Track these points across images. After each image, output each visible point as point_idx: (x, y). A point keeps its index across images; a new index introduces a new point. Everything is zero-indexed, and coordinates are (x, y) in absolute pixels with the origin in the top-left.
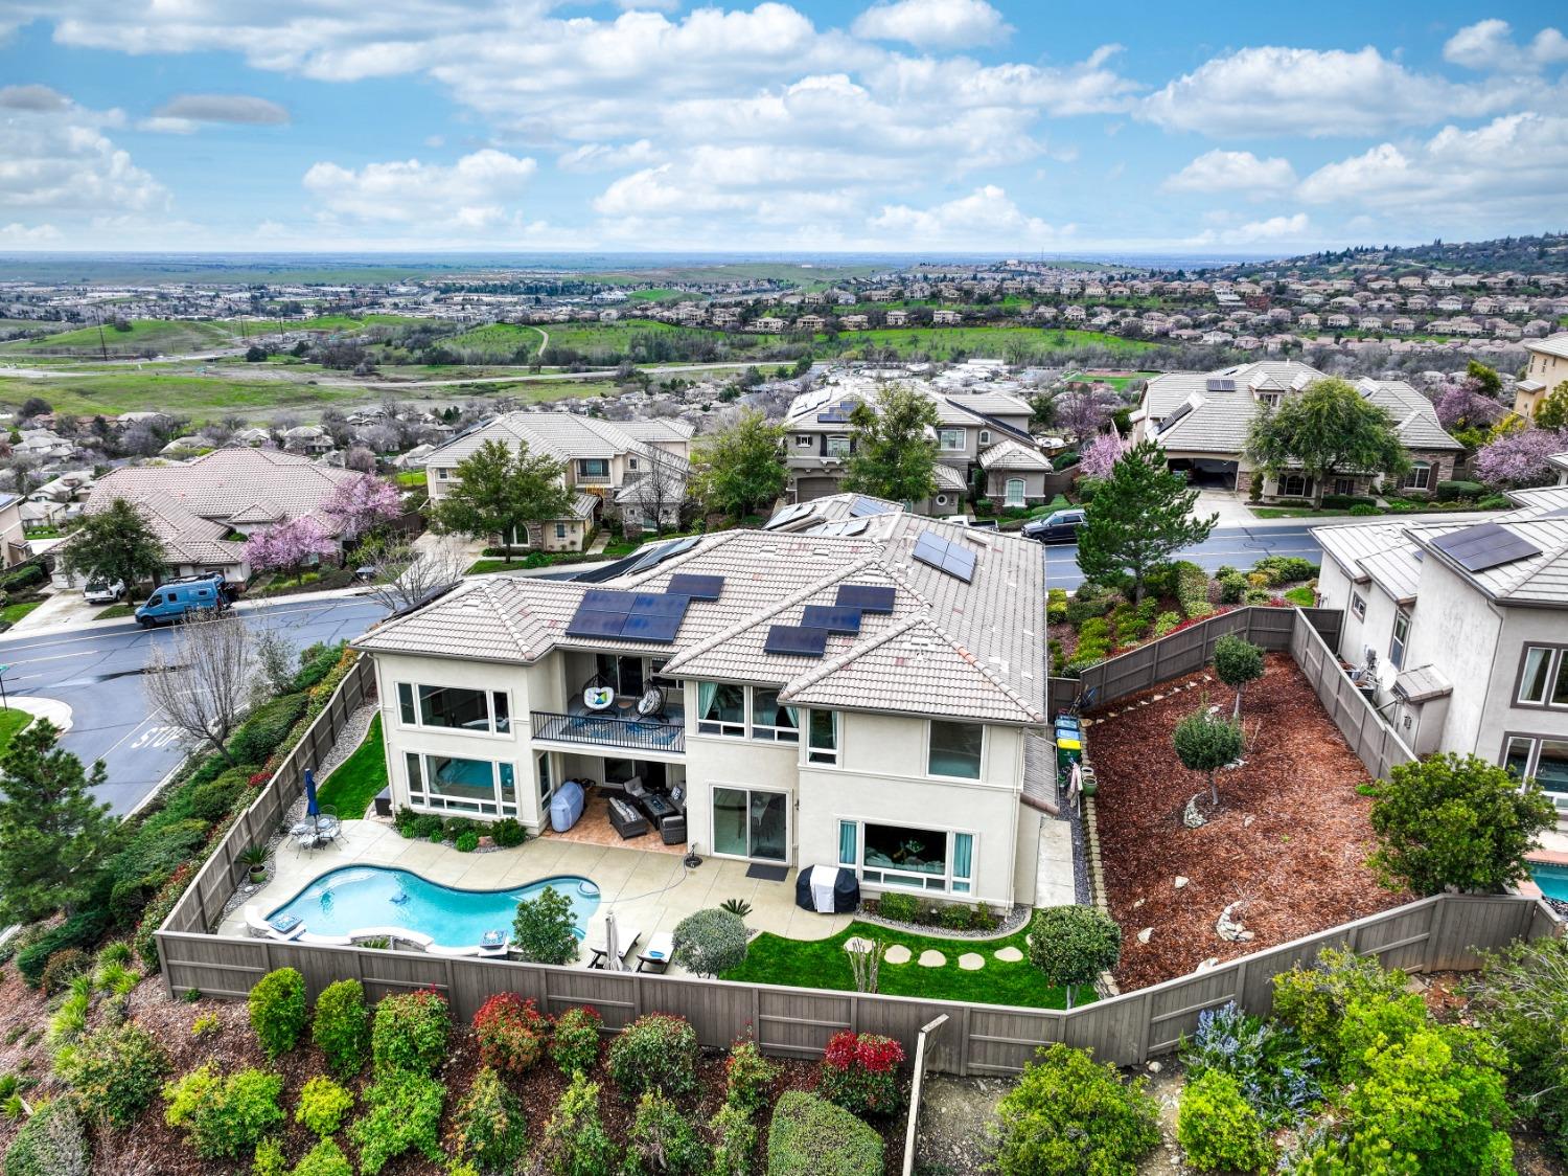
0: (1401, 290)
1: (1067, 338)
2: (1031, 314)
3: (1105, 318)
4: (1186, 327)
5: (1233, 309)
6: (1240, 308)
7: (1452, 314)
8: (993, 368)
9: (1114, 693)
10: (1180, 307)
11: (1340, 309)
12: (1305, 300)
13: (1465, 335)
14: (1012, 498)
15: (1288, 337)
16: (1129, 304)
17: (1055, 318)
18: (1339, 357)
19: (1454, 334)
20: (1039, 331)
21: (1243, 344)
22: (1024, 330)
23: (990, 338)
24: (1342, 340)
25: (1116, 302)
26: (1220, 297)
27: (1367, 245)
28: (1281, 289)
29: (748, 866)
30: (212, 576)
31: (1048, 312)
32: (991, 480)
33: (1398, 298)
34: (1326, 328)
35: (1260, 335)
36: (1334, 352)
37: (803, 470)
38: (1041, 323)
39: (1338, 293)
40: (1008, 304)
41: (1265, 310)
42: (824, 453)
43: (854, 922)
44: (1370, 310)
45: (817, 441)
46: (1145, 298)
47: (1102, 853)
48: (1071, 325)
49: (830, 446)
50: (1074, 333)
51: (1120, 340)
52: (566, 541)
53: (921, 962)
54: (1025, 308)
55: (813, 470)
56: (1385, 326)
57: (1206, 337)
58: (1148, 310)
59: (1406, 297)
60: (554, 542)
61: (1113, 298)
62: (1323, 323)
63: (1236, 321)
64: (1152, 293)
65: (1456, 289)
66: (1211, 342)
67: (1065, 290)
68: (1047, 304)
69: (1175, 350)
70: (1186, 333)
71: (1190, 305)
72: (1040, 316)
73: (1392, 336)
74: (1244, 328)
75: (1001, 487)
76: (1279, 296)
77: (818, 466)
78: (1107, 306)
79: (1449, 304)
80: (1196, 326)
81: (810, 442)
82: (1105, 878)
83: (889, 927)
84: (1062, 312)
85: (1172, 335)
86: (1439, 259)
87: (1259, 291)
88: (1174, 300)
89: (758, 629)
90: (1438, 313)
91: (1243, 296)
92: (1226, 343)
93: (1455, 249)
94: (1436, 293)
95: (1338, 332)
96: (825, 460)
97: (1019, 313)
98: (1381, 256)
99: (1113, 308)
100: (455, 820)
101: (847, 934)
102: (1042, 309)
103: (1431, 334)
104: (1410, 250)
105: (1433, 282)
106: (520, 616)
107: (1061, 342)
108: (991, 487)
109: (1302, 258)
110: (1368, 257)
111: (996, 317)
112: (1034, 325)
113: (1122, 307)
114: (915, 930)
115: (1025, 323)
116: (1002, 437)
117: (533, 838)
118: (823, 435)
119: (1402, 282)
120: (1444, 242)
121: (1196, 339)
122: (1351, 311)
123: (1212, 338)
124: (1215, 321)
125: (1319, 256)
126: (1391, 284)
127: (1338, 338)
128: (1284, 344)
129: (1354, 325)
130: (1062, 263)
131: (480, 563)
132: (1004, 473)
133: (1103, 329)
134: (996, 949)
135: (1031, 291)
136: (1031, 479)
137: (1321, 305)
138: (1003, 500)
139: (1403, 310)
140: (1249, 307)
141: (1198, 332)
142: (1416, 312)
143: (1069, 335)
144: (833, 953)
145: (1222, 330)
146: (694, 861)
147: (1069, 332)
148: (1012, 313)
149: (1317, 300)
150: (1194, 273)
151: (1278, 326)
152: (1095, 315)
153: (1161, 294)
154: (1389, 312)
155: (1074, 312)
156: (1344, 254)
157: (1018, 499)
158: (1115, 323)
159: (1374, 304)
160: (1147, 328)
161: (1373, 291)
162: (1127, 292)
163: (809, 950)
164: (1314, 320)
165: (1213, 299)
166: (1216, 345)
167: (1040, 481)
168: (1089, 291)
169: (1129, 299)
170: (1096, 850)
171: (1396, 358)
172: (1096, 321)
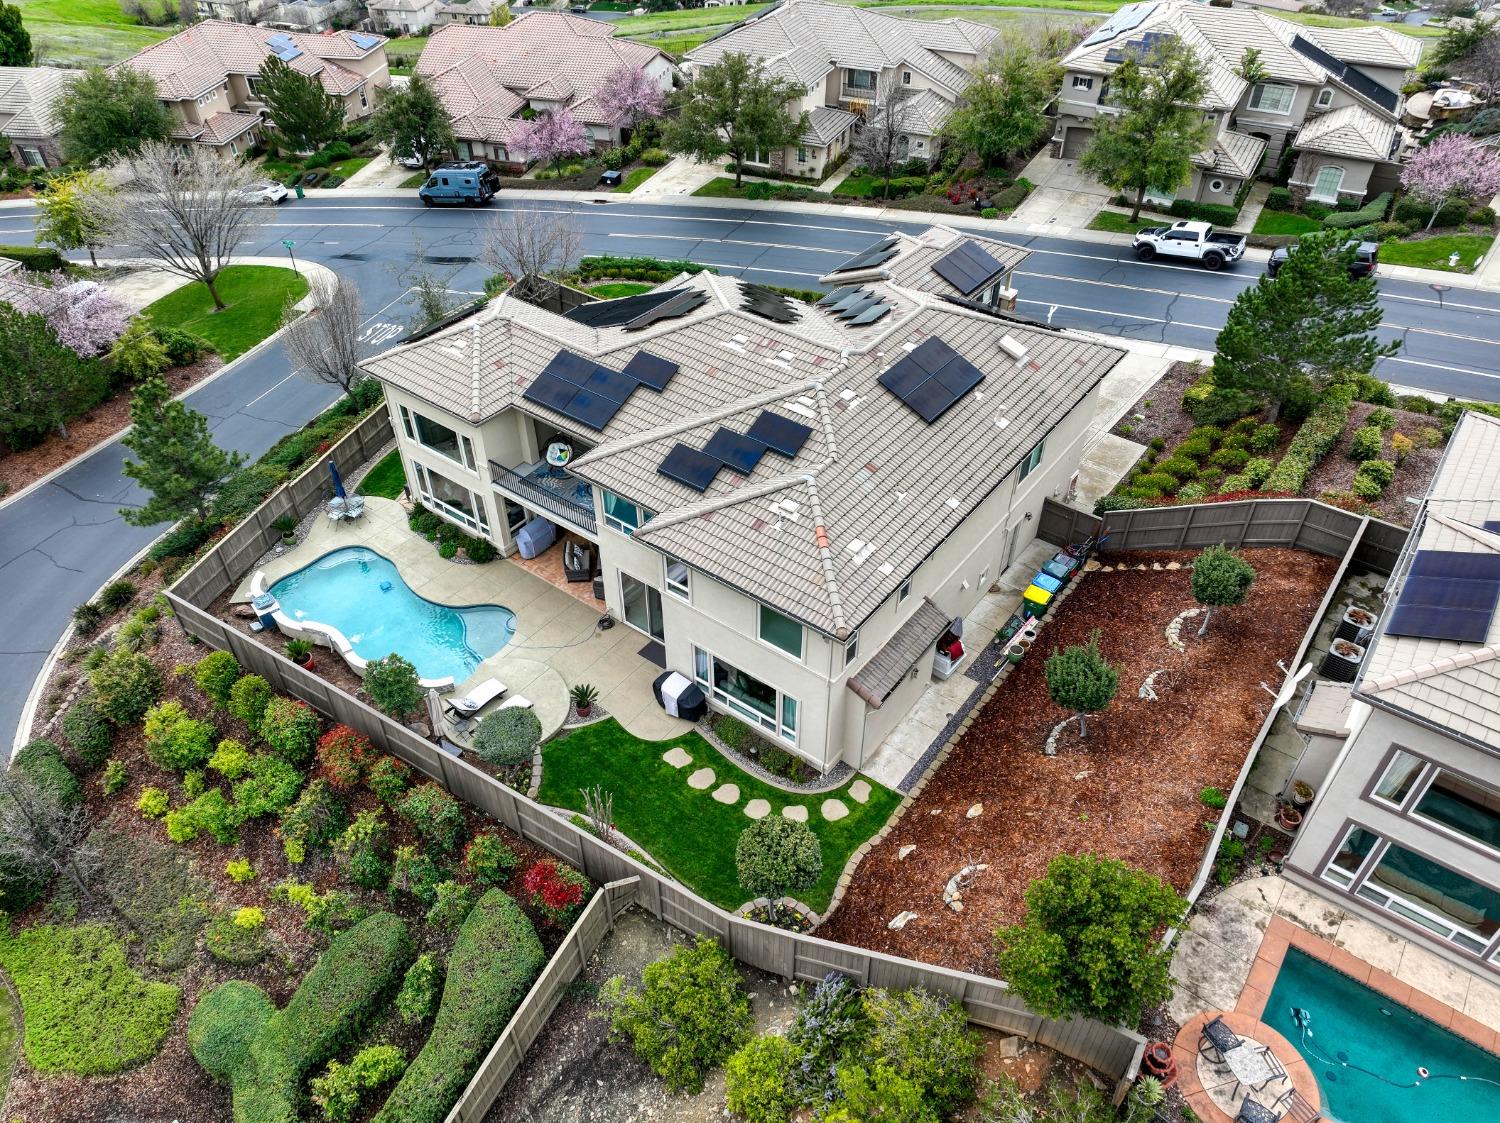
9: (1137, 544)
14: (1321, 190)
29: (646, 642)
30: (477, 166)
32: (1299, 163)
37: (1075, 117)
42: (1101, 102)
43: (693, 733)
45: (1097, 85)
47: (962, 737)
52: (805, 167)
53: (716, 795)
55: (1085, 119)
60: (795, 166)
75: (1311, 173)
77: (1092, 115)
81: (1089, 85)
82: (942, 767)
83: (717, 747)
89: (655, 447)
100: (451, 526)
101: (675, 743)
106: (494, 367)
108: (1297, 172)
114: (734, 759)
116: (1350, 101)
117: (502, 558)
118: (1106, 78)
131: (719, 180)
132: (1321, 157)
134: (789, 804)
136: (1353, 168)
138: (1309, 189)
144: (649, 760)
146: (607, 623)
157: (1328, 192)
163: (630, 749)
167: (1366, 173)
170: (962, 730)
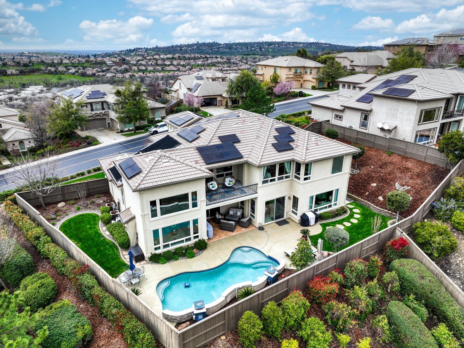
0: (155, 59)
1: (62, 77)
2: (46, 70)
3: (73, 70)
4: (99, 72)
5: (112, 66)
6: (114, 65)
7: (169, 65)
8: (40, 89)
10: (96, 66)
11: (141, 65)
12: (131, 62)
13: (173, 71)
14: (157, 117)
15: (130, 73)
16: (79, 65)
17: (56, 71)
18: (146, 78)
19: (171, 71)
20: (51, 76)
21: (119, 76)
22: (45, 75)
23: (33, 79)
24: (145, 73)
25: (75, 65)
26: (107, 62)
27: (139, 47)
28: (124, 60)
29: (275, 224)
31: (53, 69)
33: (155, 61)
34: (140, 71)
35: (122, 73)
36: (145, 77)
37: (86, 117)
38: (50, 73)
39: (139, 60)
40: (36, 67)
41: (121, 66)
42: (92, 110)
43: (321, 224)
44: (149, 65)
45: (89, 106)
46: (84, 63)
48: (62, 73)
49: (94, 107)
50: (64, 76)
51: (80, 77)
53: (347, 226)
54: (43, 68)
55: (89, 117)
56: (154, 69)
57: (107, 75)
58: (86, 67)
59: (157, 61)
61: (73, 64)
62: (138, 69)
63: (114, 69)
64: (86, 62)
65: (168, 59)
66: (109, 76)
67: (55, 61)
68: (51, 66)
69: (99, 79)
70: (101, 74)
71: (99, 65)
72: (50, 70)
73: (157, 72)
74: (117, 71)
75: (154, 114)
76: (123, 61)
77: (91, 115)
78: (72, 66)
79: (167, 63)
80: (103, 71)
81: (87, 107)
84: (57, 68)
85: (97, 74)
86: (158, 51)
87: (118, 60)
88: (93, 64)
90: (166, 65)
91: (113, 62)
92: (114, 76)
93: (161, 48)
94: (163, 60)
95: (143, 71)
96: (93, 113)
97: (41, 70)
98: (144, 50)
99: (75, 67)
102: (49, 68)
103: (166, 71)
104: (151, 49)
105: (162, 56)
107: (60, 79)
109: (123, 51)
110: (141, 50)
111: (33, 71)
112: (48, 74)
113: (77, 66)
115: (45, 73)
118: (91, 104)
119: (154, 57)
120: (158, 46)
121: (104, 75)
122: (144, 65)
123: (109, 75)
124: (108, 70)
125: (128, 50)
126: (152, 58)
127: (144, 73)
128: (130, 75)
129: (146, 69)
130: (45, 53)
132: (155, 109)
133: (73, 74)
135: (43, 62)
136: (161, 110)
137: (136, 64)
139: (157, 64)
140: (116, 65)
141: (104, 73)
142: (160, 65)
143: (62, 76)
145: (111, 72)
146: (261, 228)
147: (62, 75)
148: (38, 70)
149: (135, 62)
150: (92, 56)
151: (126, 71)
152: (69, 69)
153: (89, 62)
154: (154, 65)
155: (61, 69)
156: (134, 50)
157: (159, 117)
158: (77, 72)
159: (150, 63)
160: (88, 73)
161: (148, 59)
162: (77, 62)
164: (136, 68)
165: (105, 63)
166: (111, 77)
167: (164, 111)
168: (64, 62)
169: (78, 64)
171: (160, 78)
172: (70, 71)
